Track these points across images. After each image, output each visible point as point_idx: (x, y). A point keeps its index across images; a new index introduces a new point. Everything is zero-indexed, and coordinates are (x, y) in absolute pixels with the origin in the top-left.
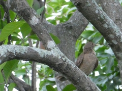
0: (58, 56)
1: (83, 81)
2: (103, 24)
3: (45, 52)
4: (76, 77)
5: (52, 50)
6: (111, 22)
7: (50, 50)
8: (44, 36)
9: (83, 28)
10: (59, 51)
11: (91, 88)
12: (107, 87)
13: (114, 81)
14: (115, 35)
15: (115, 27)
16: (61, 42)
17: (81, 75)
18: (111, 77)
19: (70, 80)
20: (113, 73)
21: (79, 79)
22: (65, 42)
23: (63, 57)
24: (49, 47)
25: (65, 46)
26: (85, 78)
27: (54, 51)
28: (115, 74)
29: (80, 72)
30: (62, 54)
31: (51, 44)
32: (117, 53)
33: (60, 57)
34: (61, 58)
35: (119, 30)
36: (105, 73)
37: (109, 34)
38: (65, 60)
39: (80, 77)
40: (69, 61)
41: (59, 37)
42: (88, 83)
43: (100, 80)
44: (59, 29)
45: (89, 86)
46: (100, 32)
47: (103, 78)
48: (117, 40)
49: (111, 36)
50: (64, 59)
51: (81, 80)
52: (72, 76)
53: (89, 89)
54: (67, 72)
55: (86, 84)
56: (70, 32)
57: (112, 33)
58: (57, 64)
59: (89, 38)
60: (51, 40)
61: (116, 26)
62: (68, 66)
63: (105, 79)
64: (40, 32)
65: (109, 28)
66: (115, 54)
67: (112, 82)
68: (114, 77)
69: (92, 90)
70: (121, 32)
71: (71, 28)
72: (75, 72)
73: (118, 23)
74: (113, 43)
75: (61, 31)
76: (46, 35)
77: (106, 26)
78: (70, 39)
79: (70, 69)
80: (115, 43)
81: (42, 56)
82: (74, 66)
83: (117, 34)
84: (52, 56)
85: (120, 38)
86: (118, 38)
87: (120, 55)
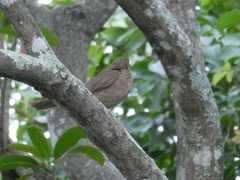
0: (52, 68)
1: (100, 120)
2: (144, 9)
3: (28, 59)
4: (86, 111)
5: (41, 56)
6: (159, 7)
7: (36, 55)
8: (27, 28)
10: (55, 58)
11: (115, 134)
12: (150, 138)
13: (165, 127)
14: (167, 32)
15: (168, 17)
16: (61, 42)
17: (96, 107)
18: (160, 119)
19: (74, 116)
20: (164, 112)
21: (93, 115)
22: (68, 44)
23: (62, 70)
24: (34, 50)
25: (69, 51)
26: (104, 113)
27: (44, 57)
28: (168, 113)
29: (95, 102)
30: (61, 65)
31: (39, 43)
32: (169, 67)
33: (55, 71)
34: (59, 73)
35: (175, 23)
36: (147, 110)
37: (155, 29)
38: (67, 77)
39: (93, 111)
40: (74, 80)
41: (58, 34)
42: (110, 124)
44: (59, 18)
45: (111, 131)
47: (144, 120)
48: (170, 42)
49: (160, 33)
50: (63, 75)
51: (96, 116)
52: (77, 108)
53: (110, 135)
54: (69, 101)
55: (105, 125)
56: (79, 24)
57: (161, 28)
58: (51, 83)
59: (120, 39)
60: (39, 35)
61: (169, 13)
62: (72, 89)
63: (148, 122)
64: (19, 20)
65: (155, 18)
66: (166, 70)
67: (161, 129)
68: (165, 119)
69: (117, 137)
70: (178, 27)
71: (81, 16)
72: (84, 100)
73: (174, 9)
74: (162, 48)
75: (62, 21)
76: (31, 27)
77: (149, 13)
78: (80, 38)
79: (75, 94)
80: (167, 47)
81: (20, 67)
82: (82, 89)
83: (172, 30)
84: (40, 67)
85: (176, 38)
86: (172, 39)
87: (176, 71)
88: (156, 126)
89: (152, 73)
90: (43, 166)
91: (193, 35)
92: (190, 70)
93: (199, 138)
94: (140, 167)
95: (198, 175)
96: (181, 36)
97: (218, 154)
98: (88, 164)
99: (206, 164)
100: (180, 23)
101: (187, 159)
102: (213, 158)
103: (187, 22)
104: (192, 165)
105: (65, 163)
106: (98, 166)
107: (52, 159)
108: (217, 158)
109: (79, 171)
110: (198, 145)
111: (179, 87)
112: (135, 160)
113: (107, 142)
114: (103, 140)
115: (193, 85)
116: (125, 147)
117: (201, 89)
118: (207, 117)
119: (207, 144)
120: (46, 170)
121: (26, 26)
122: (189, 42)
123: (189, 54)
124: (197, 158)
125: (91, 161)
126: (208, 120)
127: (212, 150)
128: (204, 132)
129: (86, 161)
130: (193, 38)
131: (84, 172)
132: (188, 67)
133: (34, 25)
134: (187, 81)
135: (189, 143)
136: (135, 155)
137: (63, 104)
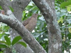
0: (13, 19)
1: (27, 35)
2: (39, 2)
3: (6, 17)
4: (23, 32)
5: (10, 16)
6: (44, 1)
7: (8, 15)
8: (6, 7)
9: (27, 3)
10: (14, 16)
11: (31, 39)
12: (39, 39)
13: (43, 36)
14: (46, 9)
15: (46, 4)
16: (14, 11)
18: (42, 33)
19: (19, 33)
20: (43, 31)
21: (25, 33)
23: (16, 20)
25: (16, 13)
26: (28, 33)
28: (44, 32)
30: (15, 18)
31: (9, 12)
32: (46, 19)
33: (14, 20)
34: (15, 21)
35: (49, 6)
36: (38, 31)
37: (42, 8)
38: (17, 22)
39: (25, 32)
40: (19, 23)
41: (13, 8)
42: (30, 36)
43: (35, 35)
45: (30, 38)
46: (38, 6)
47: (37, 34)
48: (47, 12)
49: (44, 9)
50: (16, 21)
51: (26, 34)
52: (20, 31)
53: (30, 39)
54: (18, 29)
55: (29, 36)
56: (20, 6)
57: (44, 8)
58: (12, 24)
59: (30, 10)
60: (9, 9)
61: (47, 3)
62: (19, 26)
63: (38, 34)
64: (3, 5)
65: (43, 5)
68: (43, 34)
69: (32, 40)
70: (49, 7)
71: (20, 3)
72: (22, 29)
73: (48, 2)
74: (45, 13)
75: (15, 5)
76: (7, 7)
77: (41, 3)
78: (20, 10)
80: (46, 13)
81: (4, 19)
82: (22, 26)
83: (48, 8)
84: (10, 19)
85: (49, 11)
86: (48, 11)
87: (49, 20)
88: (40, 35)
89: (40, 20)
90: (9, 47)
91: (54, 10)
92: (53, 20)
93: (55, 40)
94: (39, 49)
95: (55, 51)
96: (50, 10)
97: (61, 45)
98: (22, 47)
99: (57, 48)
100: (50, 6)
101: (51, 46)
102: (59, 46)
103: (52, 6)
104: (53, 48)
105: (15, 47)
106: (25, 48)
107: (11, 45)
108: (60, 46)
109: (19, 49)
110: (55, 42)
111: (49, 25)
112: (37, 47)
113: (29, 41)
114: (28, 41)
115: (54, 24)
116: (34, 43)
117: (56, 26)
118: (57, 34)
119: (57, 42)
120: (10, 49)
121: (5, 7)
122: (53, 12)
123: (52, 15)
124: (54, 46)
125: (23, 46)
126: (58, 35)
127: (59, 44)
128: (57, 38)
129: (21, 46)
130: (54, 11)
131: (20, 49)
132: (52, 19)
133: (8, 6)
134: (52, 23)
135: (52, 41)
136: (37, 45)
137: (16, 30)
